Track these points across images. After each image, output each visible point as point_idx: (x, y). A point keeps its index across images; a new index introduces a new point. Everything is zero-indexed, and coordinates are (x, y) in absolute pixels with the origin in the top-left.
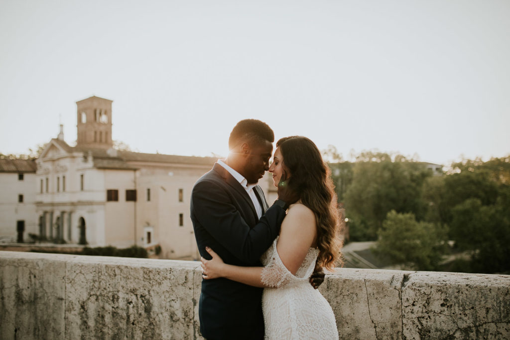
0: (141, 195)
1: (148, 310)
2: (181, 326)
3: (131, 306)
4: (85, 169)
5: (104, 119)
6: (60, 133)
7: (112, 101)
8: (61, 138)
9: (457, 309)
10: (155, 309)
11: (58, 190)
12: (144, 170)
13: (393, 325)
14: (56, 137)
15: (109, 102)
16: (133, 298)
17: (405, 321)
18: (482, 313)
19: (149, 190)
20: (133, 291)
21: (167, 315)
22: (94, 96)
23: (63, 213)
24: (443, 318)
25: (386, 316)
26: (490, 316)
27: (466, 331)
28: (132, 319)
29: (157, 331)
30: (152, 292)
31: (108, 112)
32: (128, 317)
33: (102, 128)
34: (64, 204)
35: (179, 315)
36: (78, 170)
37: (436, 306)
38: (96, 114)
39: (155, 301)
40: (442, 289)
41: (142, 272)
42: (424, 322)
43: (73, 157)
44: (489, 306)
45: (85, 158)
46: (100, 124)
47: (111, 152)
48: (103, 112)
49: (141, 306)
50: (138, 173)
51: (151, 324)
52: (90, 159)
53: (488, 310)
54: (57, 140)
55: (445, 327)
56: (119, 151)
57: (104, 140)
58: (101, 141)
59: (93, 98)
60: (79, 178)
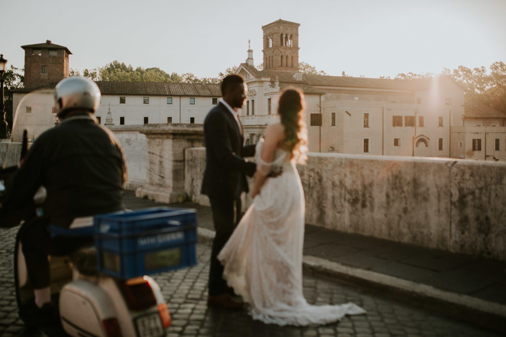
0: (326, 119)
1: (320, 180)
2: (338, 189)
3: (311, 178)
4: (272, 93)
5: (290, 43)
6: (249, 59)
7: (299, 25)
8: (250, 64)
9: (477, 178)
10: (324, 180)
11: (248, 114)
12: (329, 95)
13: (446, 186)
14: (244, 62)
15: (296, 26)
16: (312, 174)
17: (452, 184)
18: (489, 180)
19: (334, 114)
20: (312, 170)
21: (330, 183)
22: (280, 20)
23: (252, 135)
24: (470, 182)
25: (443, 181)
26: (493, 181)
27: (481, 189)
28: (312, 185)
29: (325, 192)
30: (323, 171)
31: (294, 36)
32: (309, 184)
33: (288, 53)
34: (253, 127)
35: (337, 182)
36: (266, 94)
37: (467, 176)
38: (283, 39)
39: (324, 175)
40: (471, 167)
41: (317, 159)
42: (461, 185)
43: (262, 82)
44: (493, 176)
45: (273, 83)
46: (286, 48)
47: (297, 77)
48: (289, 36)
49: (317, 178)
50: (323, 98)
51: (322, 188)
52: (277, 83)
53: (492, 178)
54: (246, 65)
55: (471, 187)
56: (304, 75)
57: (290, 65)
58: (287, 66)
59: (280, 22)
60: (267, 102)
